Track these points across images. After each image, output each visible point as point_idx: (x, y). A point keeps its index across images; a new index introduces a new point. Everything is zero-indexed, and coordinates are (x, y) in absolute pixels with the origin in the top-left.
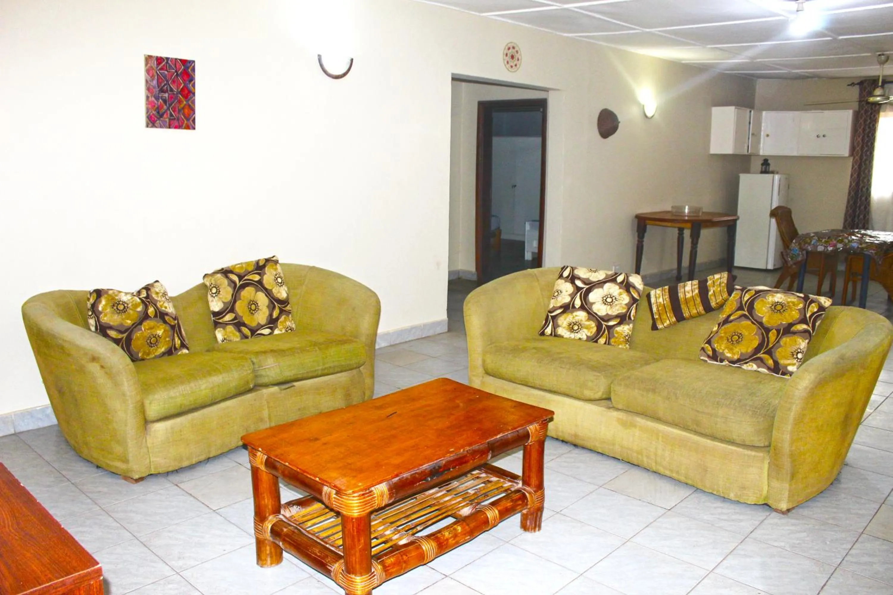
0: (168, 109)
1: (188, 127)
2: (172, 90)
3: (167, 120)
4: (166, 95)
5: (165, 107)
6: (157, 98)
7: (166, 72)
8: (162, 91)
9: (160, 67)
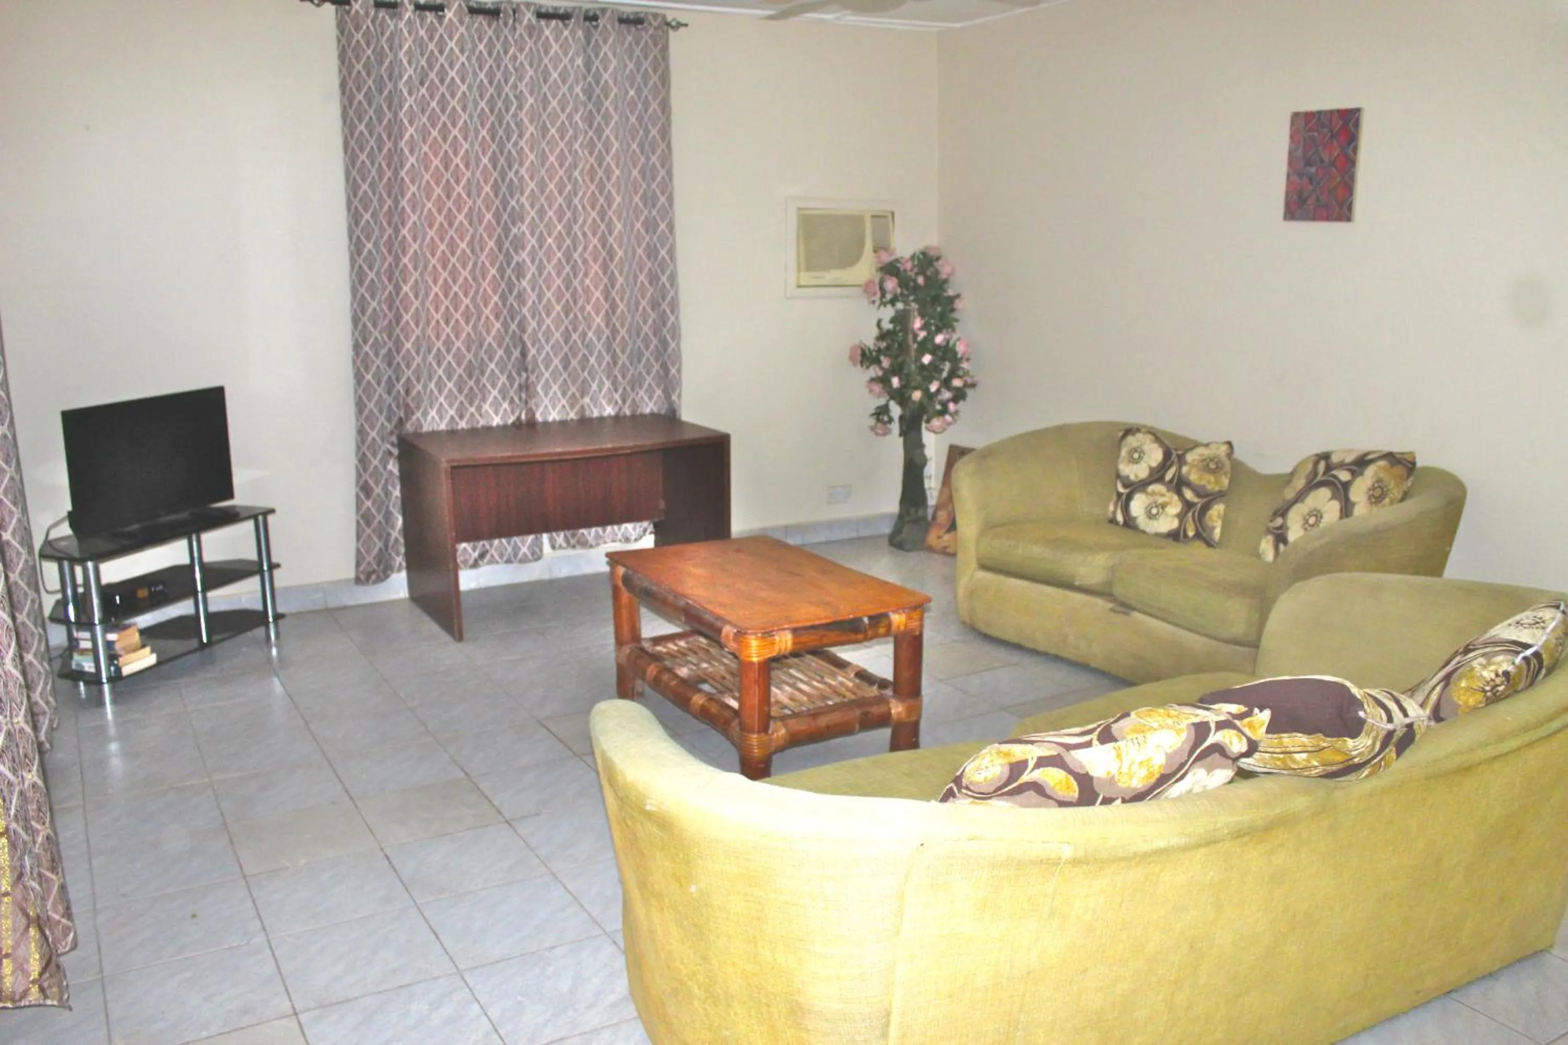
0: (1314, 190)
1: (1340, 218)
2: (1322, 161)
3: (1311, 207)
4: (1313, 170)
5: (1311, 188)
6: (1300, 175)
7: (1316, 134)
8: (1309, 163)
9: (1308, 127)
